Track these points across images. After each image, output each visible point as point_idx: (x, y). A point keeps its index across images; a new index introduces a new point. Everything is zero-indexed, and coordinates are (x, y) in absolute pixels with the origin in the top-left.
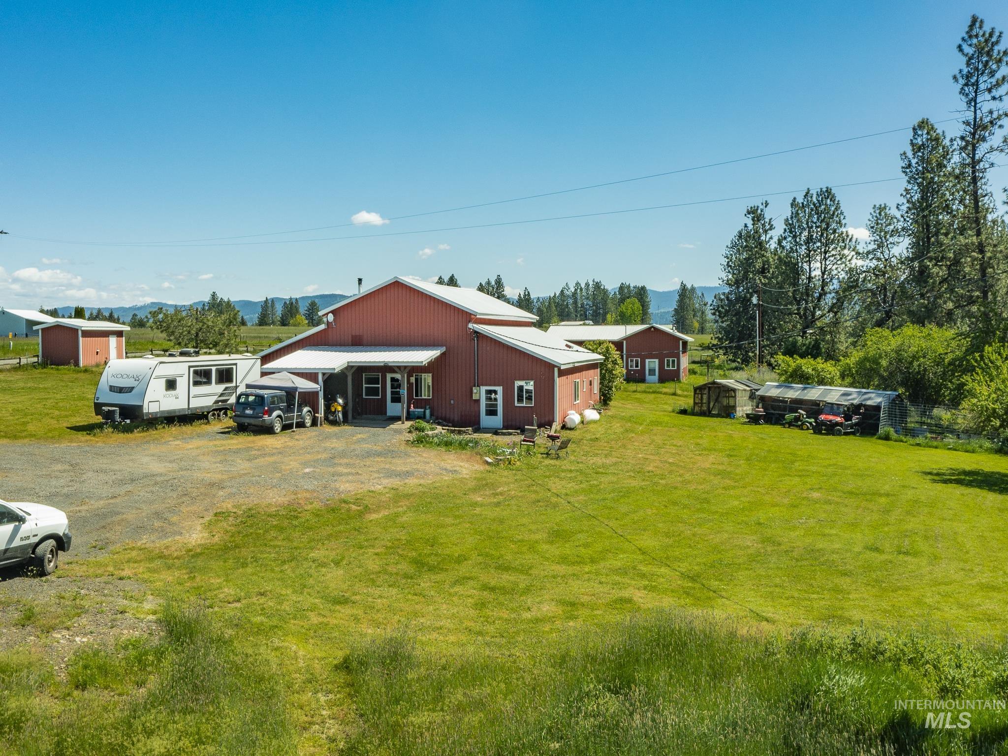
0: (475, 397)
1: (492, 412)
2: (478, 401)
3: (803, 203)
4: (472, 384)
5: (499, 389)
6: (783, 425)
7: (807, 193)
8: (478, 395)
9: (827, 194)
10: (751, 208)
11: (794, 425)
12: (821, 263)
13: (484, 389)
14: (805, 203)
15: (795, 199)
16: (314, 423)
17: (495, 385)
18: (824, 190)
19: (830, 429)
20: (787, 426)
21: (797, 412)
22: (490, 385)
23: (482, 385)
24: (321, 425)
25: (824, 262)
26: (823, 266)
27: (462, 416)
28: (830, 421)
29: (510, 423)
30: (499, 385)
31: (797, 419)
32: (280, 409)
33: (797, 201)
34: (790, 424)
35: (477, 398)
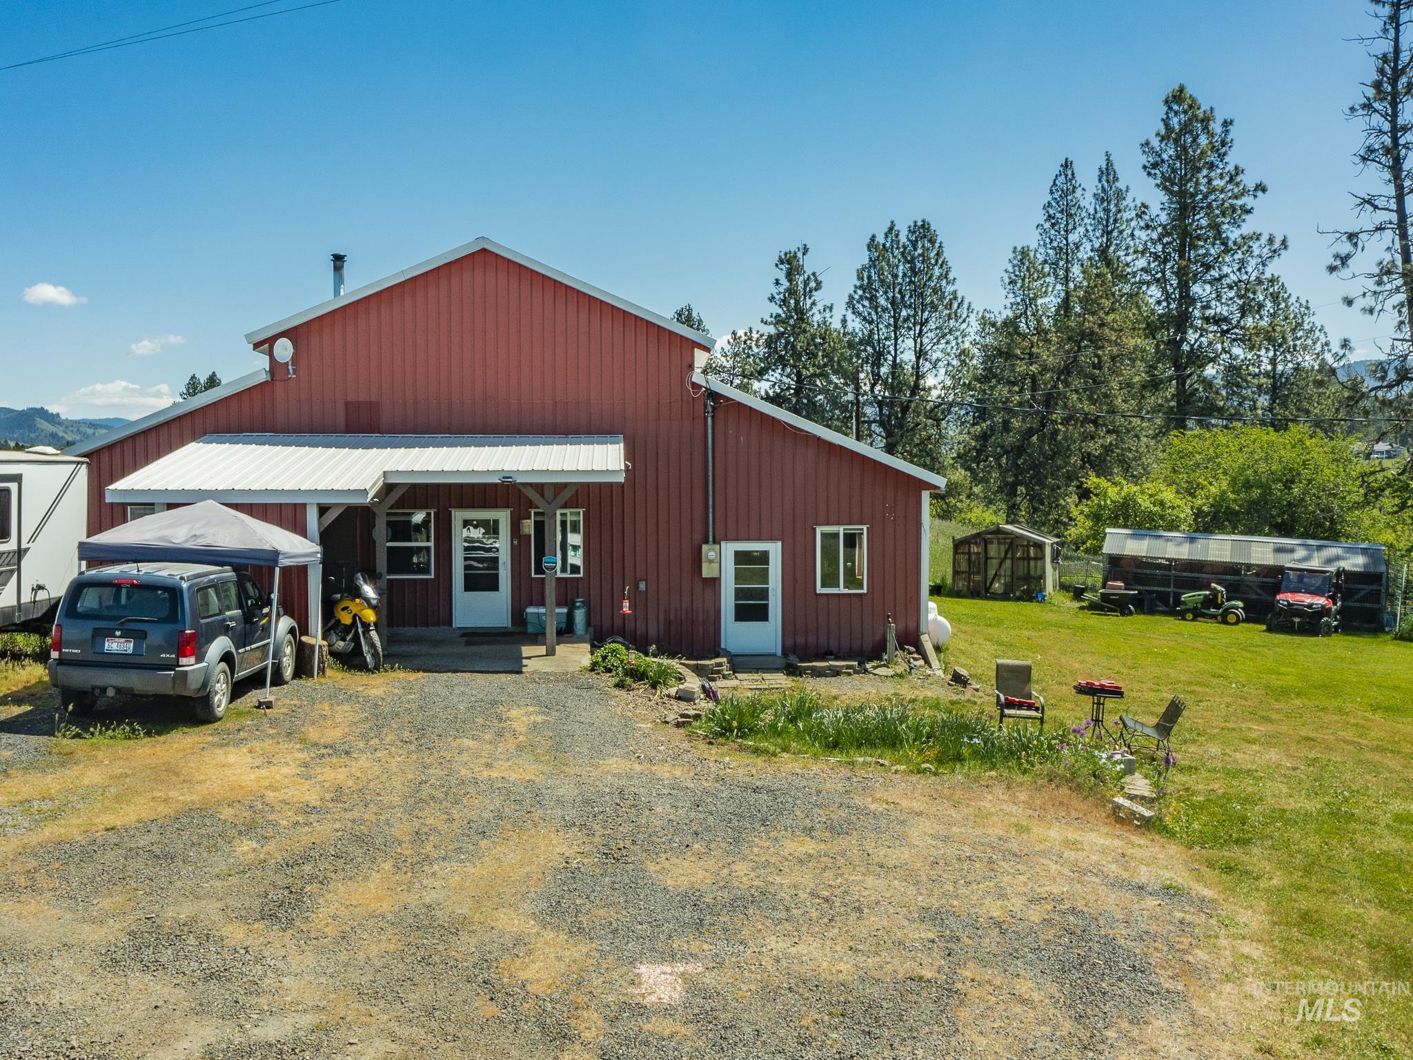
0: (707, 571)
1: (752, 610)
2: (715, 582)
3: (884, 245)
4: (698, 537)
5: (775, 550)
6: (1181, 615)
7: (891, 229)
8: (716, 565)
9: (923, 231)
10: (786, 254)
11: (1204, 615)
12: (915, 341)
13: (729, 549)
14: (888, 245)
15: (874, 236)
16: (303, 669)
17: (760, 539)
18: (920, 223)
19: (1310, 624)
20: (1190, 616)
21: (1208, 587)
22: (748, 539)
23: (726, 539)
24: (322, 670)
25: (919, 340)
26: (918, 346)
27: (668, 622)
28: (1310, 606)
29: (801, 640)
30: (772, 539)
31: (1211, 602)
32: (226, 630)
33: (877, 239)
34: (1198, 613)
35: (715, 574)
